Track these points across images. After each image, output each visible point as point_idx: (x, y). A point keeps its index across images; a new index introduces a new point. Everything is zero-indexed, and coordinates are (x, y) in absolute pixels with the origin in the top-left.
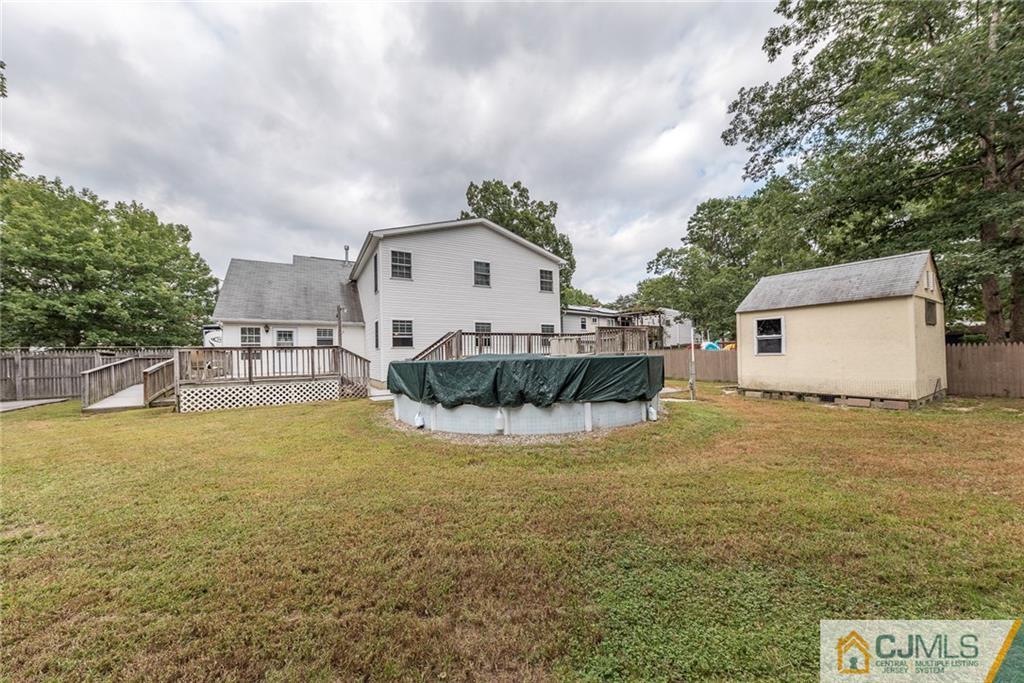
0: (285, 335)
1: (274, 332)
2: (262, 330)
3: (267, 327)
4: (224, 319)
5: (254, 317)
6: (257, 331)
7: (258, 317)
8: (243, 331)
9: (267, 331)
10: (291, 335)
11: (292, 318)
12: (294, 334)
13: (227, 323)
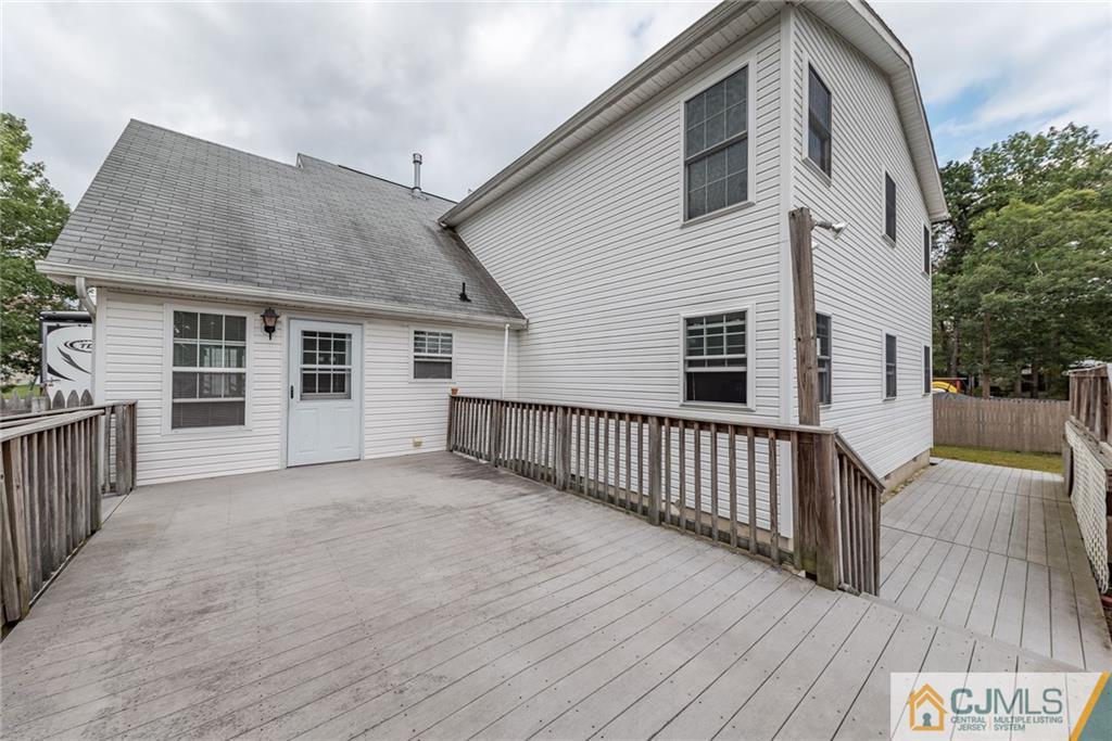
0: (325, 345)
1: (291, 333)
2: (254, 324)
3: (270, 316)
4: (103, 274)
5: (225, 278)
6: (237, 328)
7: (243, 280)
8: (184, 323)
9: (270, 330)
10: (340, 346)
11: (350, 293)
12: (355, 342)
13: (115, 292)
